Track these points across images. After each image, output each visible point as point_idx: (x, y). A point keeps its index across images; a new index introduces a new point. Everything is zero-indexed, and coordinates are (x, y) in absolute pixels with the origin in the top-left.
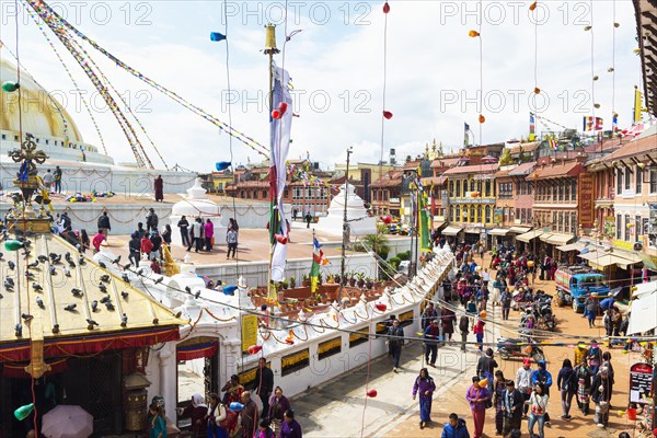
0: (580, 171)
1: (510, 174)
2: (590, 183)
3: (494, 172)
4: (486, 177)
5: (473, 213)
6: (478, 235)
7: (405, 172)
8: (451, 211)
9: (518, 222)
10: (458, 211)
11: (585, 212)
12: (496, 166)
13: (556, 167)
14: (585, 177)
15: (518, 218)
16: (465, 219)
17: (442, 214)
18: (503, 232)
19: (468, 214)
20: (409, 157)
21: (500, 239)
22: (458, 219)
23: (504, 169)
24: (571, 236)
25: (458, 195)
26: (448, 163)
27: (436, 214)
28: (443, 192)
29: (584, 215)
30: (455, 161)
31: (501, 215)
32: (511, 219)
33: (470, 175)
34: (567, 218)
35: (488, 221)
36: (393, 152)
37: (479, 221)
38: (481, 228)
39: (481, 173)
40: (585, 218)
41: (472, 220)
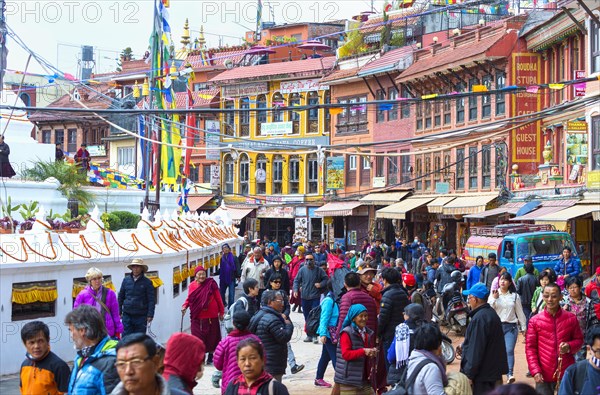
0: (513, 49)
1: (363, 73)
2: (534, 74)
3: (327, 72)
4: (307, 87)
5: (278, 174)
6: (290, 223)
7: (120, 84)
8: (228, 170)
9: (379, 182)
10: (245, 170)
11: (524, 138)
12: (329, 62)
13: (462, 45)
14: (523, 60)
15: (379, 173)
16: (261, 187)
17: (206, 179)
18: (345, 209)
19: (267, 176)
20: (129, 51)
21: (339, 223)
22: (244, 188)
23: (347, 66)
24: (495, 194)
25: (244, 131)
26: (222, 60)
27: (194, 178)
28: (209, 124)
29: (522, 144)
30: (237, 56)
31: (342, 172)
32: (365, 178)
33: (271, 82)
34: (486, 153)
35: (313, 187)
36: (88, 54)
37: (294, 188)
38: (296, 205)
39: (297, 77)
40: (525, 151)
41: (278, 188)
